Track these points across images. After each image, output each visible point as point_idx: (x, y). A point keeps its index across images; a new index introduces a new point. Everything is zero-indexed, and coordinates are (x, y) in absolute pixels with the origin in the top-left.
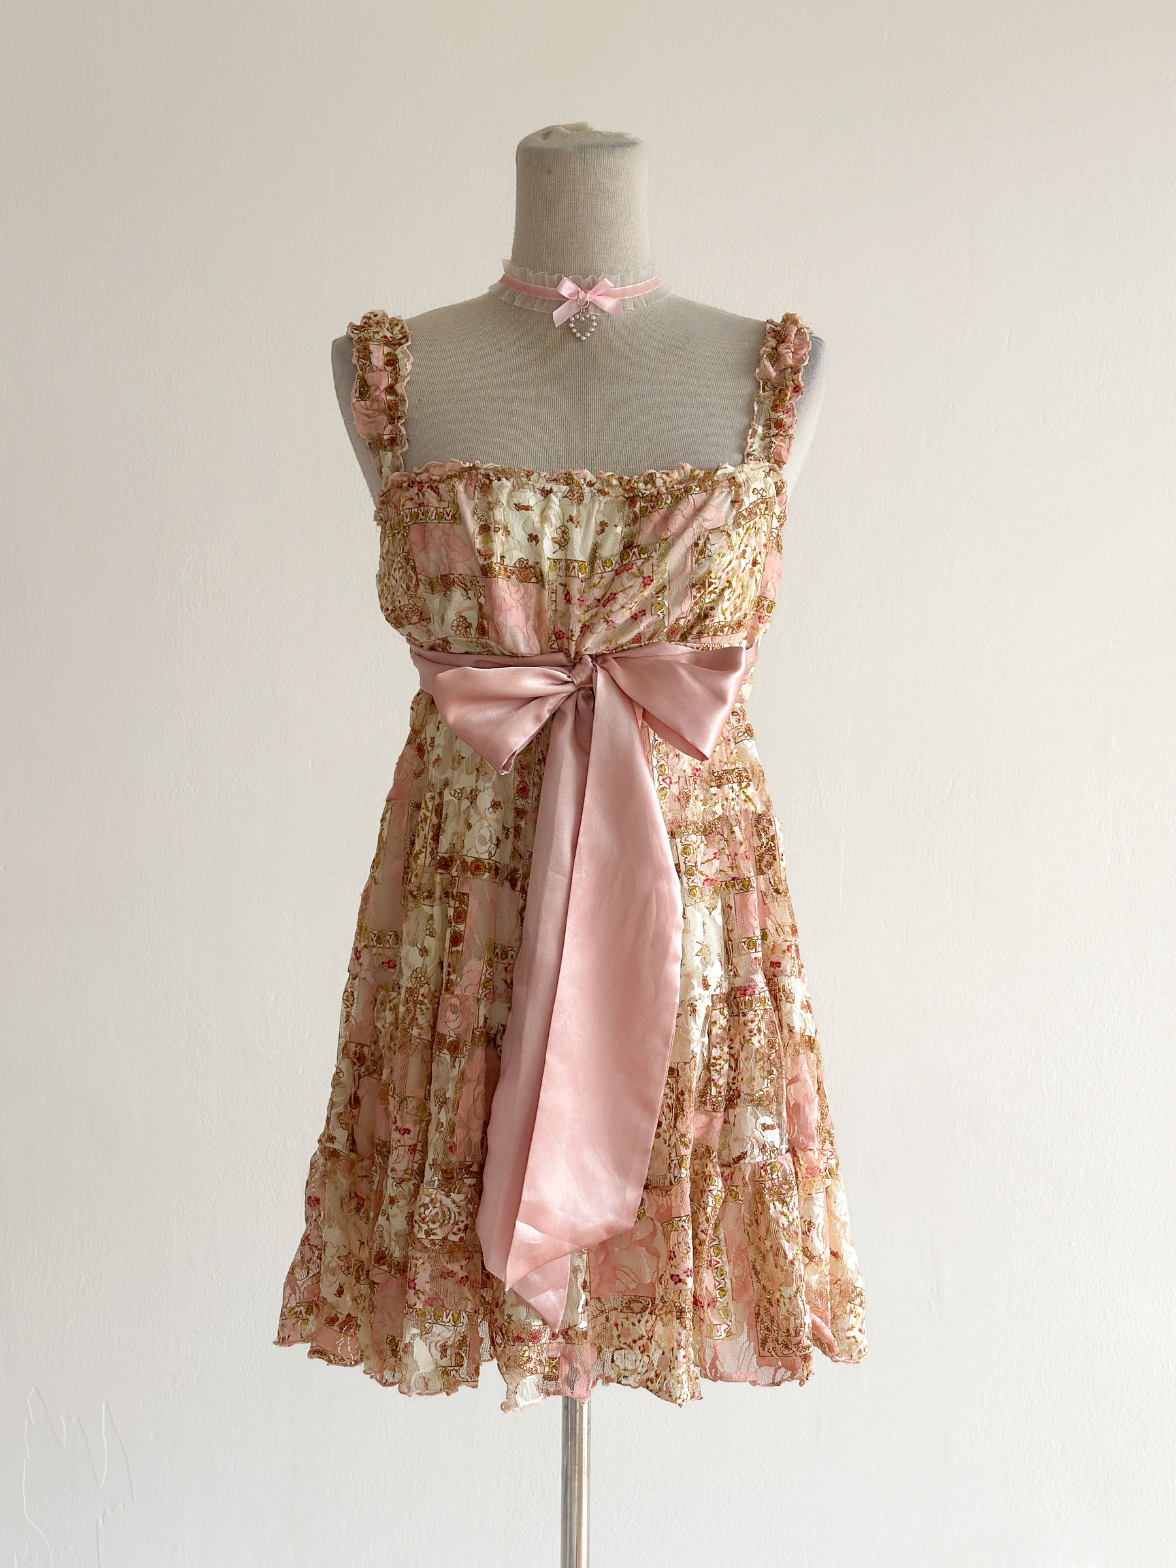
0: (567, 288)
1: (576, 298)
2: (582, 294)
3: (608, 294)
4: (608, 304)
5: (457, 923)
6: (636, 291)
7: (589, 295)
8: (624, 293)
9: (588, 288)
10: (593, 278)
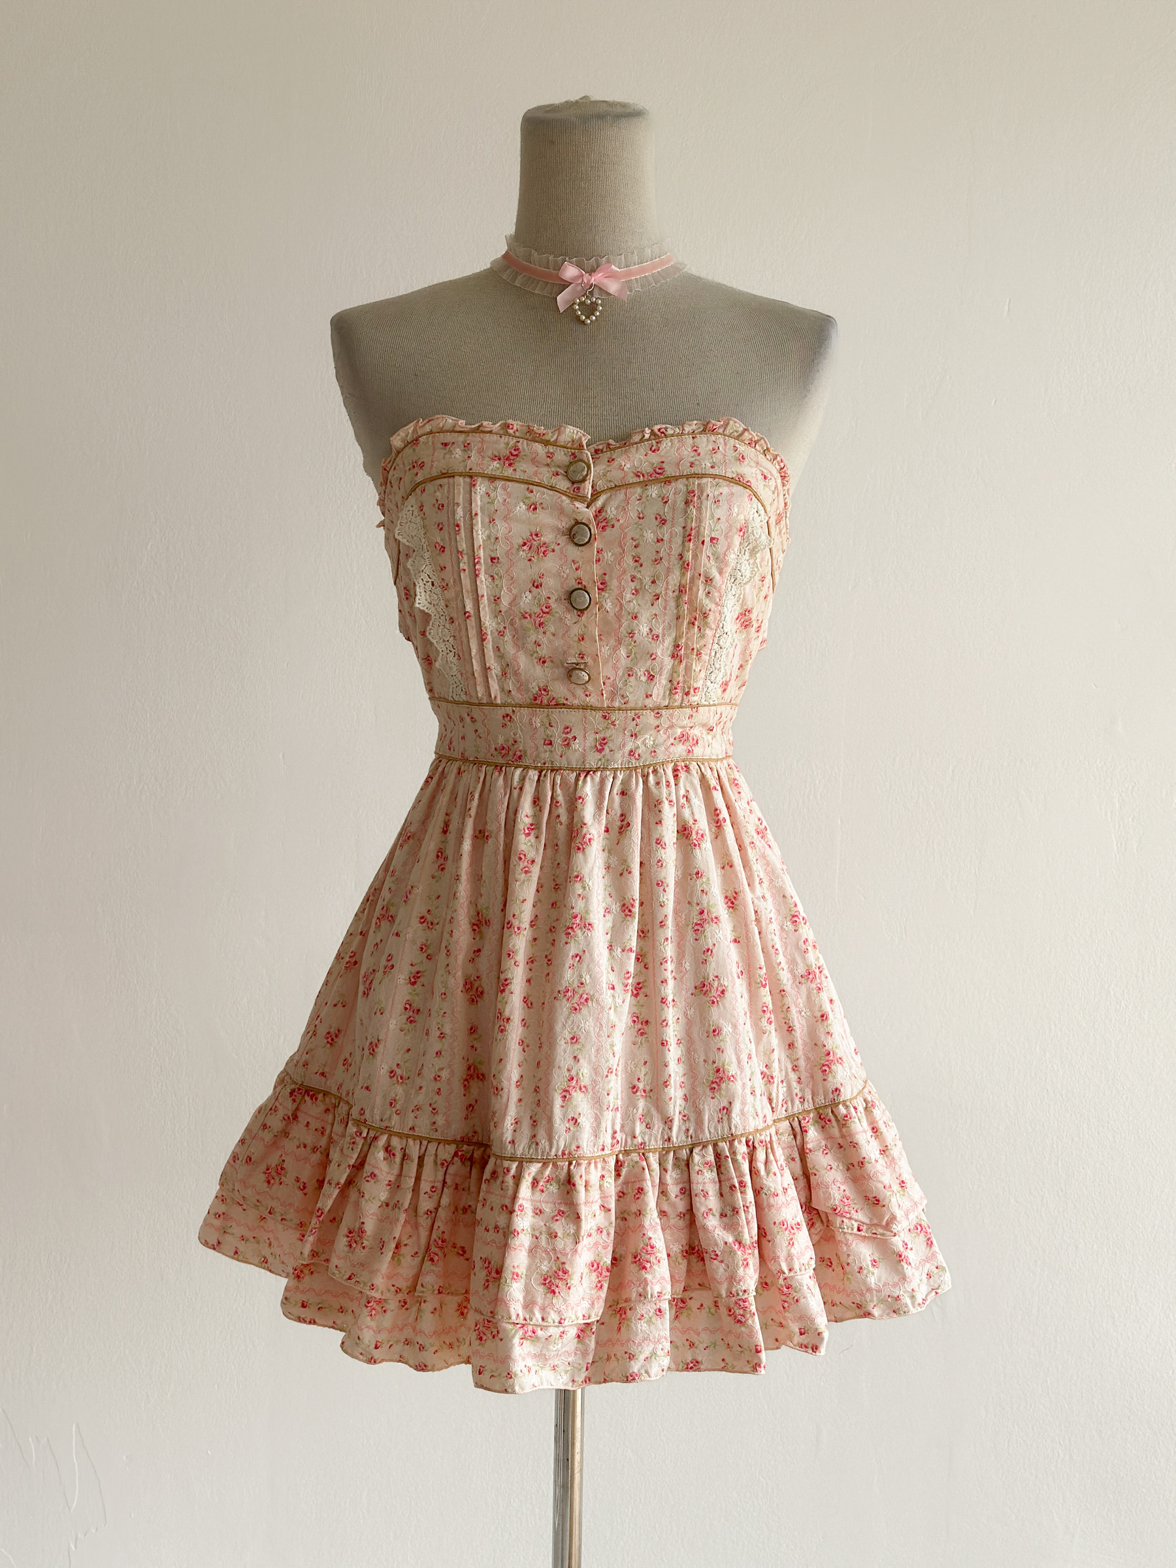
0: (570, 271)
1: (580, 281)
2: (586, 278)
3: (612, 276)
4: (613, 287)
6: (643, 270)
7: (593, 279)
8: (630, 274)
9: (592, 271)
10: (597, 261)
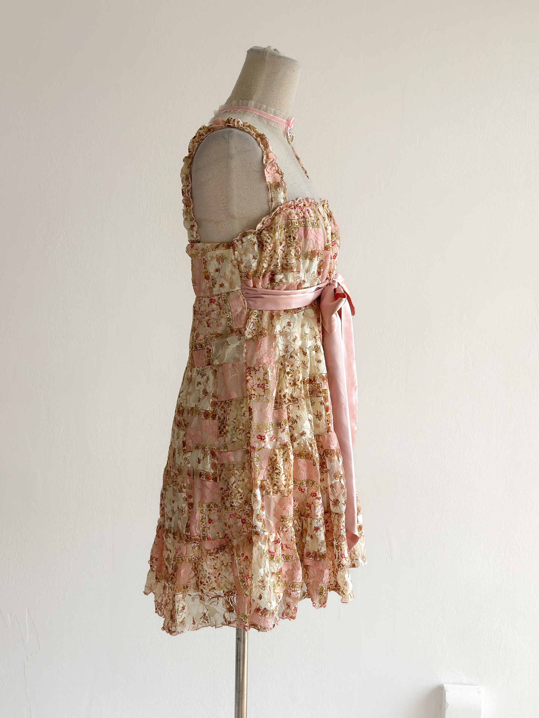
5: (326, 402)
